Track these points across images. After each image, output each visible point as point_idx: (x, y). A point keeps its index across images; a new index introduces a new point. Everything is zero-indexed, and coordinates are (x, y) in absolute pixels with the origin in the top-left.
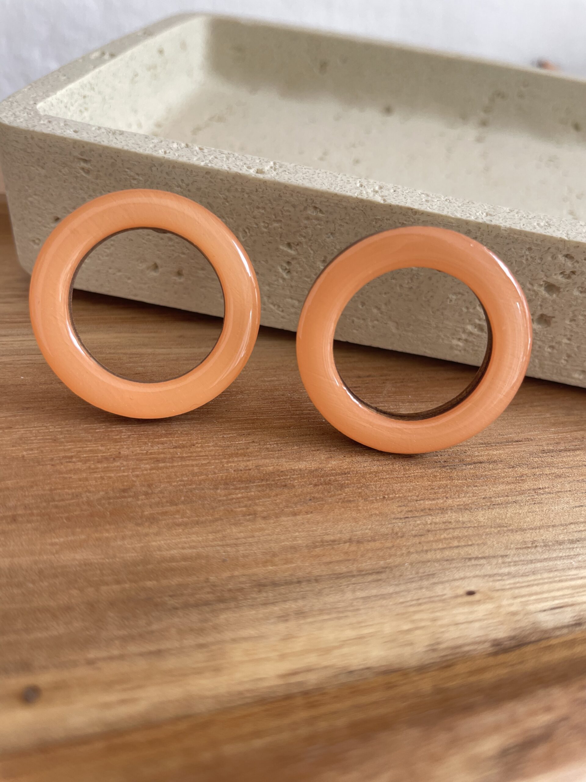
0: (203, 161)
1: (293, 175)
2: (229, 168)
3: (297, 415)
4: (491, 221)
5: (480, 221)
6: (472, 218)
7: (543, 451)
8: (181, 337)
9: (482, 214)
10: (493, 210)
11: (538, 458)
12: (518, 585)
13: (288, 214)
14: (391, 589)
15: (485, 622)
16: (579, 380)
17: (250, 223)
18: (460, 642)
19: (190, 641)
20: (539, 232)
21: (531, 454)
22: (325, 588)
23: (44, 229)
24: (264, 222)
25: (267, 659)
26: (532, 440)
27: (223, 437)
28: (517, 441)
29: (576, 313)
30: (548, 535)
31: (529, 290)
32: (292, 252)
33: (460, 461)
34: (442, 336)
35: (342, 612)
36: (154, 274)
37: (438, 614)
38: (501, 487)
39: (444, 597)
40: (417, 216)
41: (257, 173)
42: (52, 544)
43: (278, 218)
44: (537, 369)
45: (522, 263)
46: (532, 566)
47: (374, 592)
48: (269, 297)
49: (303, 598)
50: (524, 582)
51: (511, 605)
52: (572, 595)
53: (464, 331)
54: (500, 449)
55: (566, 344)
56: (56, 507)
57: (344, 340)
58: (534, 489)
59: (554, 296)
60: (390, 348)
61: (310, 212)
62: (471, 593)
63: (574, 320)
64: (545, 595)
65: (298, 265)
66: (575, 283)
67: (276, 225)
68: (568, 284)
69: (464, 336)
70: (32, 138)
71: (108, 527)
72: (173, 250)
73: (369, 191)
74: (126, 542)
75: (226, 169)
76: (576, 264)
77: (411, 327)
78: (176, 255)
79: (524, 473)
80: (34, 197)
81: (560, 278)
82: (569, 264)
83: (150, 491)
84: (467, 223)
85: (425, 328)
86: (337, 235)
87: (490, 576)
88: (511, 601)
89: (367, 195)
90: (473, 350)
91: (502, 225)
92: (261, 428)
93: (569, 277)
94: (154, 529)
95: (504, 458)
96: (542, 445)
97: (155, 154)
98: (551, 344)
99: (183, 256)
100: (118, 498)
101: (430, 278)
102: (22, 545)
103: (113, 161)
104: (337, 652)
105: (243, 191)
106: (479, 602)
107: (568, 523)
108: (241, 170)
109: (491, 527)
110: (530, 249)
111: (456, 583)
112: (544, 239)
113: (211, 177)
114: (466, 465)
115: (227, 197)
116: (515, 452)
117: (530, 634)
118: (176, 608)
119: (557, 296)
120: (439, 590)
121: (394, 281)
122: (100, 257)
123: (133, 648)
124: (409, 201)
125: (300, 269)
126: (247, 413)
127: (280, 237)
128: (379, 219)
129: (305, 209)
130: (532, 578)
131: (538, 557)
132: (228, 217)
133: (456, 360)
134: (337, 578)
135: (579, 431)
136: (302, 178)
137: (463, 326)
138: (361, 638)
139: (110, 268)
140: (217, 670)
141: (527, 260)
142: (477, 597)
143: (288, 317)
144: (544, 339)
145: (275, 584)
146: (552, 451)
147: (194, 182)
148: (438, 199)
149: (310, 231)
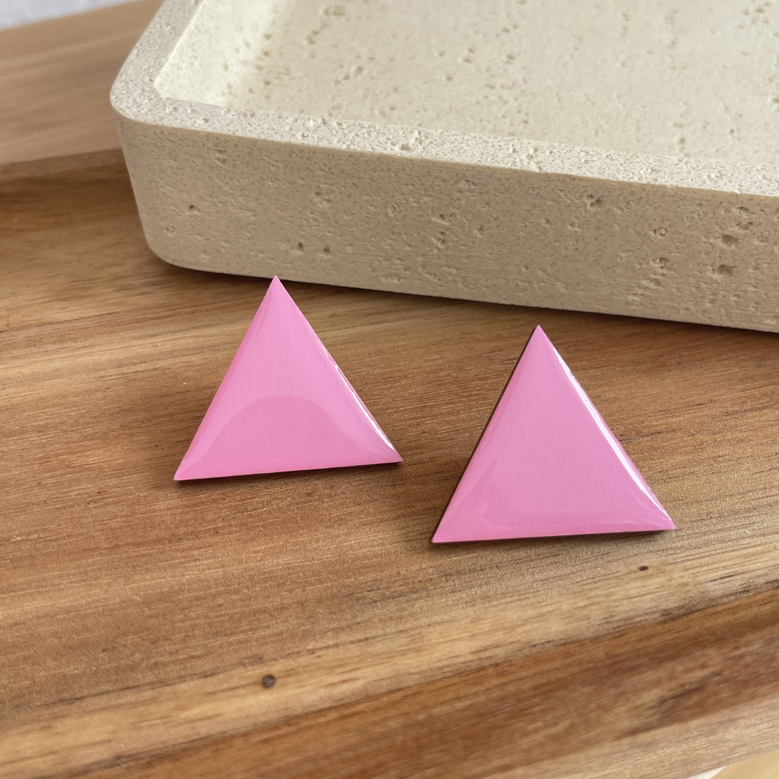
0: (344, 143)
1: (441, 147)
2: (372, 148)
3: (465, 397)
4: (656, 180)
5: (644, 181)
6: (636, 179)
7: (727, 414)
8: (332, 316)
9: (647, 170)
10: (658, 163)
11: (720, 421)
12: (690, 558)
13: (438, 188)
14: (567, 570)
15: (657, 594)
16: (772, 325)
17: (399, 199)
18: (632, 614)
19: (391, 628)
20: (708, 188)
21: (713, 418)
22: (506, 574)
23: (178, 217)
24: (413, 197)
25: (460, 639)
26: (715, 401)
27: (394, 430)
28: (699, 405)
29: (759, 261)
30: (725, 505)
31: (705, 243)
32: (446, 223)
33: (637, 434)
34: (617, 293)
35: (524, 594)
36: (299, 253)
37: (613, 590)
38: (679, 458)
39: (618, 574)
40: (576, 182)
41: (402, 149)
42: (255, 552)
43: (429, 193)
44: (724, 318)
45: (693, 218)
46: (707, 537)
47: (552, 573)
48: (424, 267)
49: (487, 583)
50: (697, 554)
51: (682, 577)
52: (744, 564)
53: (639, 287)
54: (680, 416)
55: (752, 292)
56: (251, 516)
57: (509, 303)
58: (713, 458)
59: (733, 246)
60: (560, 307)
61: (462, 185)
62: (644, 568)
63: (759, 269)
64: (716, 566)
65: (453, 235)
66: (754, 234)
67: (426, 199)
68: (745, 235)
69: (640, 291)
70: (162, 133)
71: (301, 532)
72: (318, 229)
73: (523, 157)
74: (320, 544)
75: (370, 150)
76: (752, 216)
77: (582, 286)
78: (321, 234)
79: (705, 440)
80: (167, 187)
81: (736, 229)
82: (745, 215)
83: (333, 494)
84: (630, 185)
85: (596, 286)
86: (493, 204)
87: (663, 550)
88: (682, 574)
89: (522, 164)
90: (651, 304)
91: (667, 184)
92: (429, 417)
93: (746, 228)
94: (342, 531)
95: (684, 425)
96: (726, 407)
97: (293, 141)
98: (736, 293)
99: (329, 234)
100: (305, 502)
101: (596, 239)
102: (229, 556)
103: (250, 150)
104: (520, 629)
105: (389, 170)
106: (651, 575)
107: (745, 491)
108: (385, 149)
109: (667, 502)
110: (700, 205)
111: (631, 560)
112: (714, 194)
113: (355, 160)
114: (642, 437)
115: (372, 176)
116: (696, 417)
117: (699, 603)
118: (376, 602)
119: (736, 247)
120: (613, 567)
121: (557, 244)
122: (241, 241)
123: (344, 637)
124: (566, 164)
125: (455, 239)
126: (413, 401)
127: (432, 210)
128: (536, 188)
129: (457, 182)
130: (706, 549)
131: (712, 528)
132: (375, 195)
133: (633, 314)
134: (518, 563)
135: (769, 385)
136: (450, 151)
137: (637, 281)
138: (542, 615)
139: (252, 251)
140: (418, 650)
141: (699, 215)
142: (649, 571)
143: (446, 285)
144: (727, 288)
145: (459, 573)
146: (737, 412)
147: (336, 165)
148: (599, 157)
149: (463, 203)
